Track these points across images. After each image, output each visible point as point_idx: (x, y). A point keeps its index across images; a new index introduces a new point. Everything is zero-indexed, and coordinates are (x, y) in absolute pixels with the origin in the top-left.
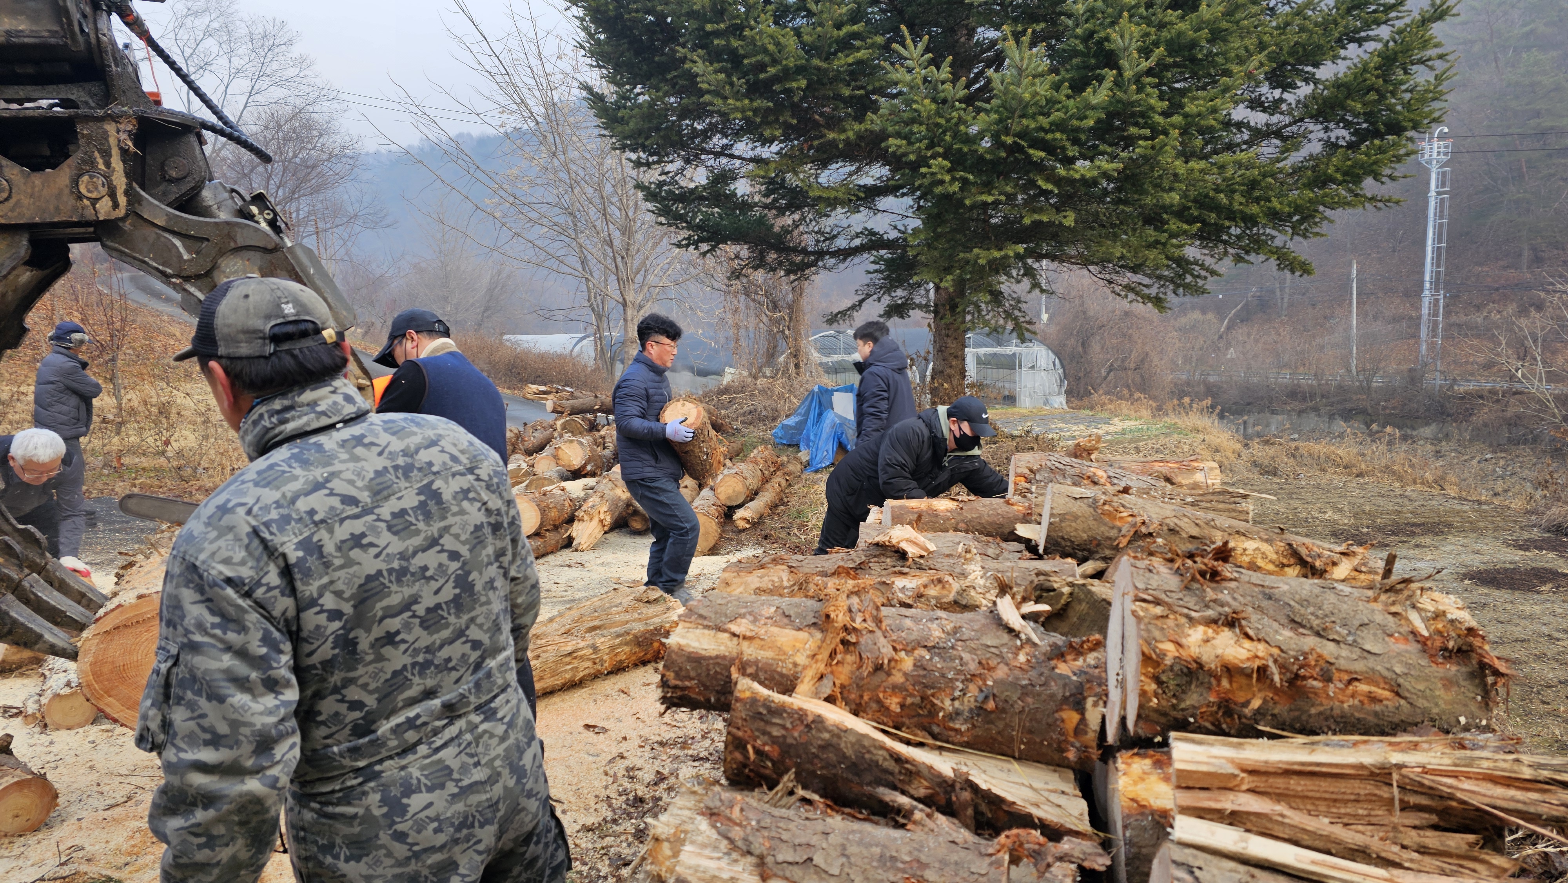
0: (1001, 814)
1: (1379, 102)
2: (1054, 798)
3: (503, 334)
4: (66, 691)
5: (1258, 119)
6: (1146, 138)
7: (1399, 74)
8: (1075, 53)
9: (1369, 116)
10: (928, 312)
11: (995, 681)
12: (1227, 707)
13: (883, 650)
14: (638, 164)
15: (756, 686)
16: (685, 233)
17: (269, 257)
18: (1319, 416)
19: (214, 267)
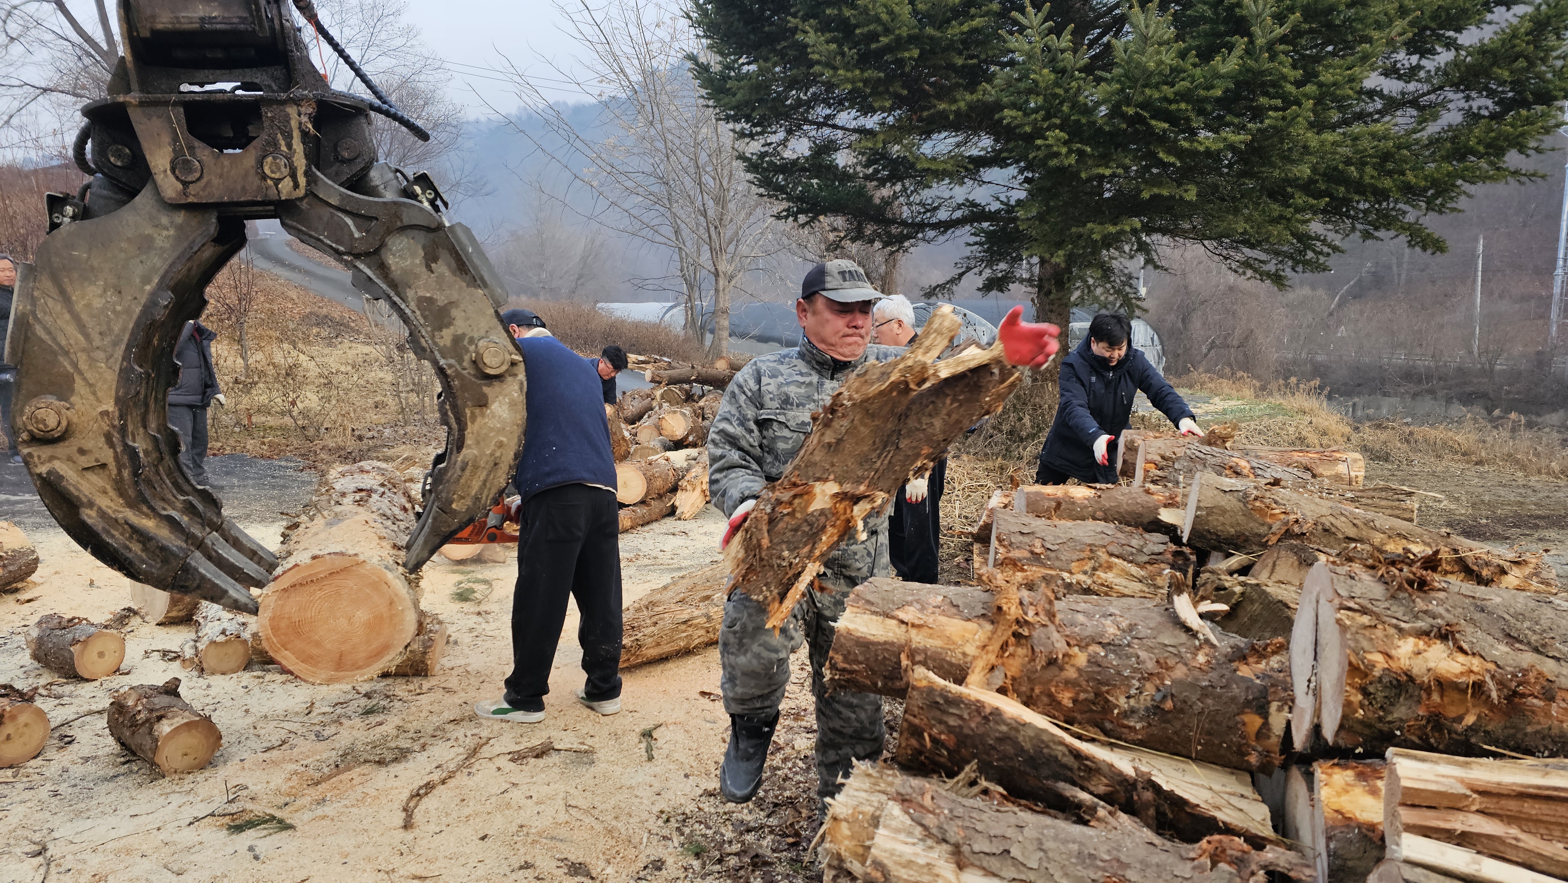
0: (1183, 815)
1: (1527, 70)
2: (1235, 801)
3: (597, 302)
4: (222, 639)
5: (1392, 86)
6: (1276, 109)
7: (1552, 38)
8: (1203, 19)
9: (1516, 85)
10: (1032, 286)
11: (1173, 681)
12: (1436, 721)
13: (1057, 645)
14: (742, 135)
15: (931, 674)
16: (785, 205)
17: (431, 235)
18: (1435, 399)
19: (383, 245)
